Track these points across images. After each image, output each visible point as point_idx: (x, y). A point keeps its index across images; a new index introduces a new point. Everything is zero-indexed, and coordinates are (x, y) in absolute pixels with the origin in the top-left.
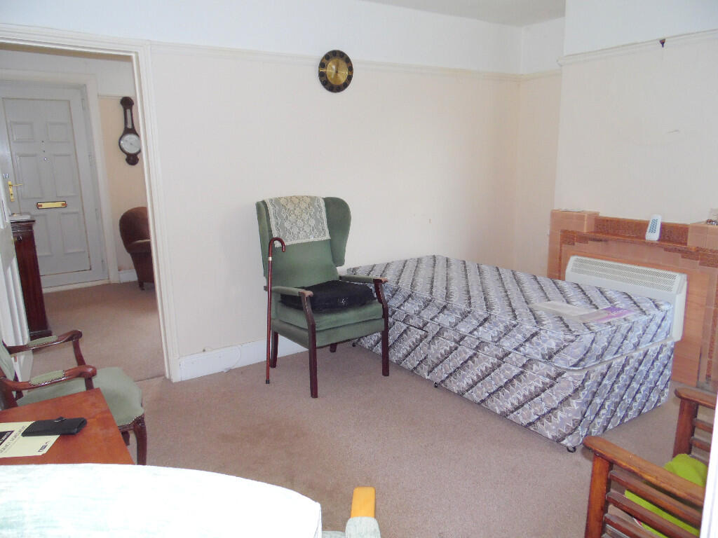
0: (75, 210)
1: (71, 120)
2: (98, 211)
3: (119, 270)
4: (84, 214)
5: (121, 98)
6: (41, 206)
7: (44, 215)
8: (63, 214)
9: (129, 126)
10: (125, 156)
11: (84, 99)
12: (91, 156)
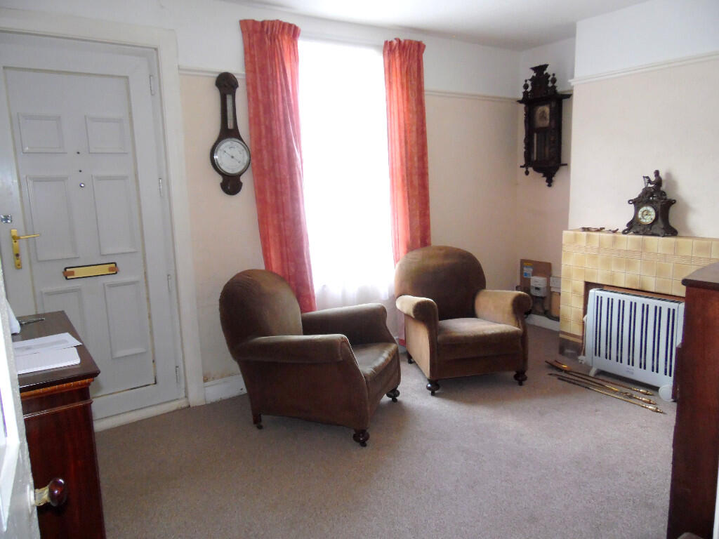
0: (133, 278)
1: (130, 113)
2: (172, 278)
3: (205, 380)
4: (147, 286)
5: (217, 75)
6: (72, 273)
7: (77, 291)
8: (111, 286)
9: (230, 125)
10: (220, 179)
11: (154, 77)
12: (164, 179)
